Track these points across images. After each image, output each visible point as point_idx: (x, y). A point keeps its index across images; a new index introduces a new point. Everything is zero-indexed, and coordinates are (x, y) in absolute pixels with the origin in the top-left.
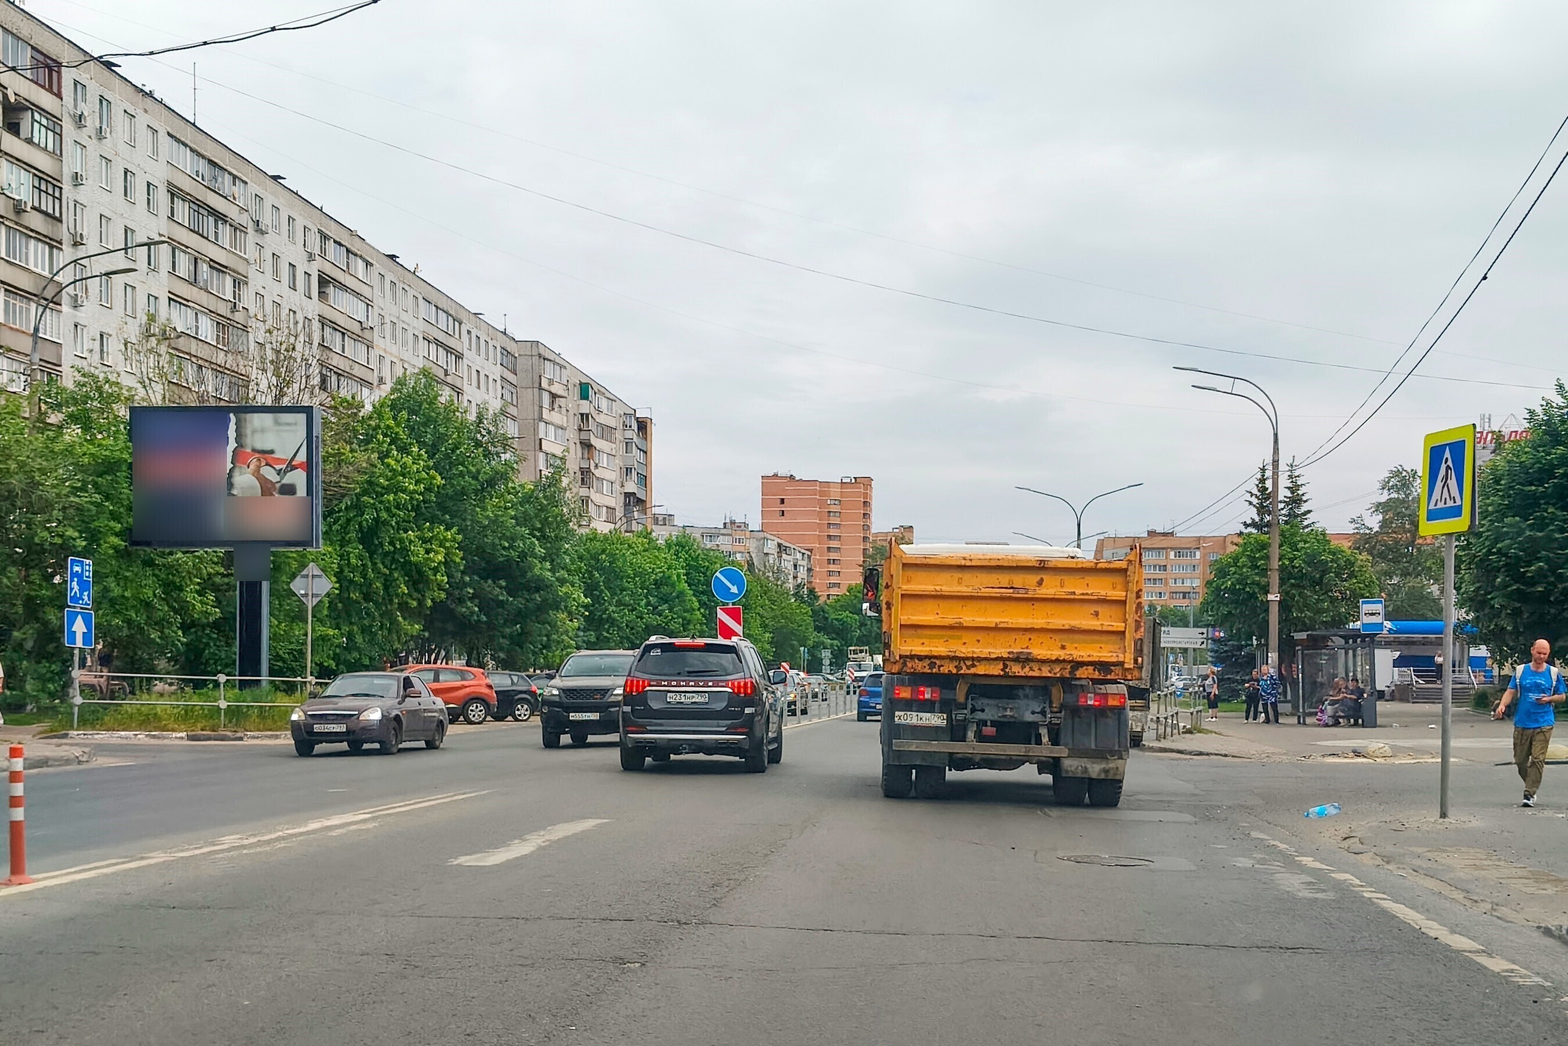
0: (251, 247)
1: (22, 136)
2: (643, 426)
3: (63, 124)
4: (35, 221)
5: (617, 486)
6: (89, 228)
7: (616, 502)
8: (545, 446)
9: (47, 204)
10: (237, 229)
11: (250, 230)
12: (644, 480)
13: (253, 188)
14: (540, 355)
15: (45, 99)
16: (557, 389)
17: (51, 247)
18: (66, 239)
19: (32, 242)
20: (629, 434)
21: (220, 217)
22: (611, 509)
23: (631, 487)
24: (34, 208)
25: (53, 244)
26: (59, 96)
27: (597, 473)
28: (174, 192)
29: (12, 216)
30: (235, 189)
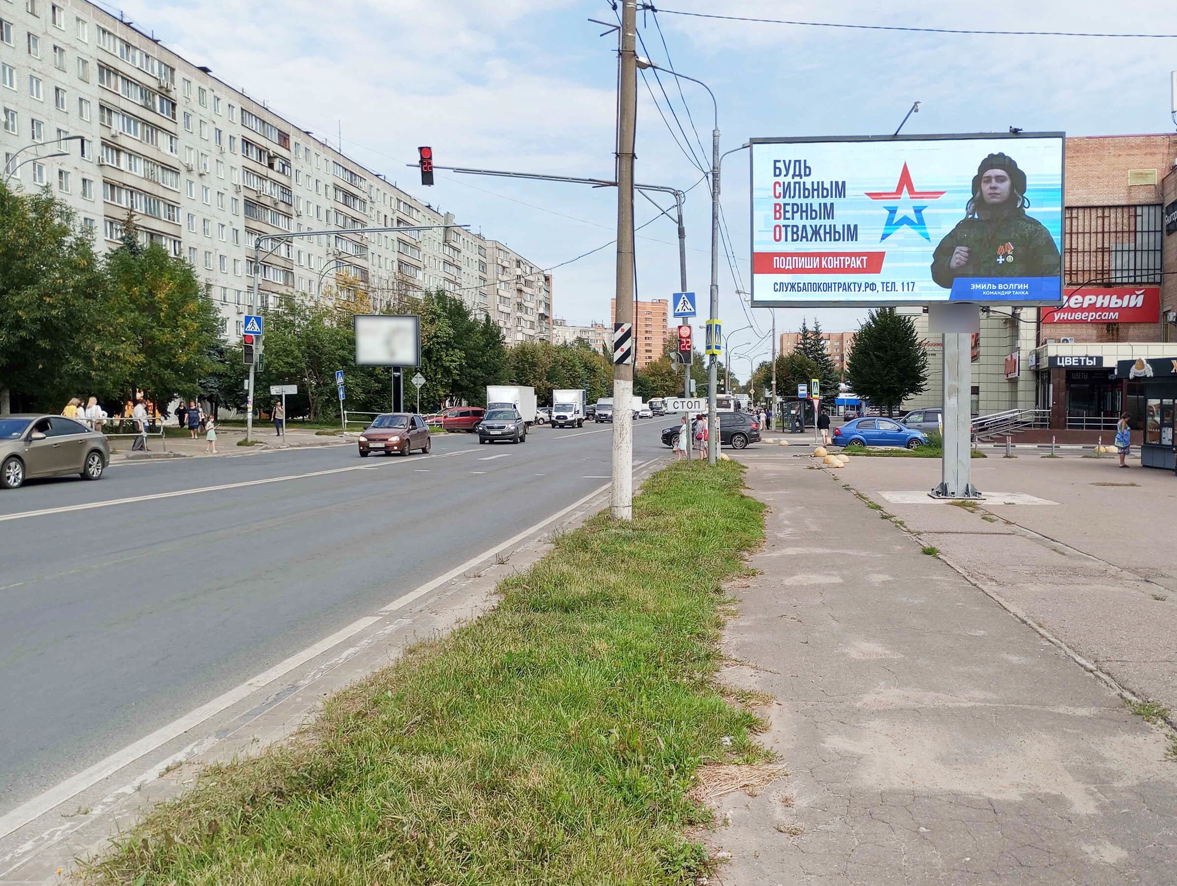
0: (368, 208)
1: (275, 169)
2: (547, 279)
3: (292, 162)
4: (282, 207)
5: (535, 310)
6: (302, 208)
7: (535, 318)
8: (500, 292)
9: (286, 199)
10: (364, 202)
11: (368, 202)
12: (548, 306)
13: (369, 182)
14: (497, 248)
15: (283, 152)
16: (505, 264)
17: (288, 218)
18: (294, 213)
19: (280, 216)
20: (540, 284)
21: (355, 197)
22: (532, 322)
23: (542, 311)
24: (281, 201)
25: (288, 216)
26: (289, 150)
27: (526, 304)
28: (337, 188)
29: (273, 206)
30: (361, 183)
